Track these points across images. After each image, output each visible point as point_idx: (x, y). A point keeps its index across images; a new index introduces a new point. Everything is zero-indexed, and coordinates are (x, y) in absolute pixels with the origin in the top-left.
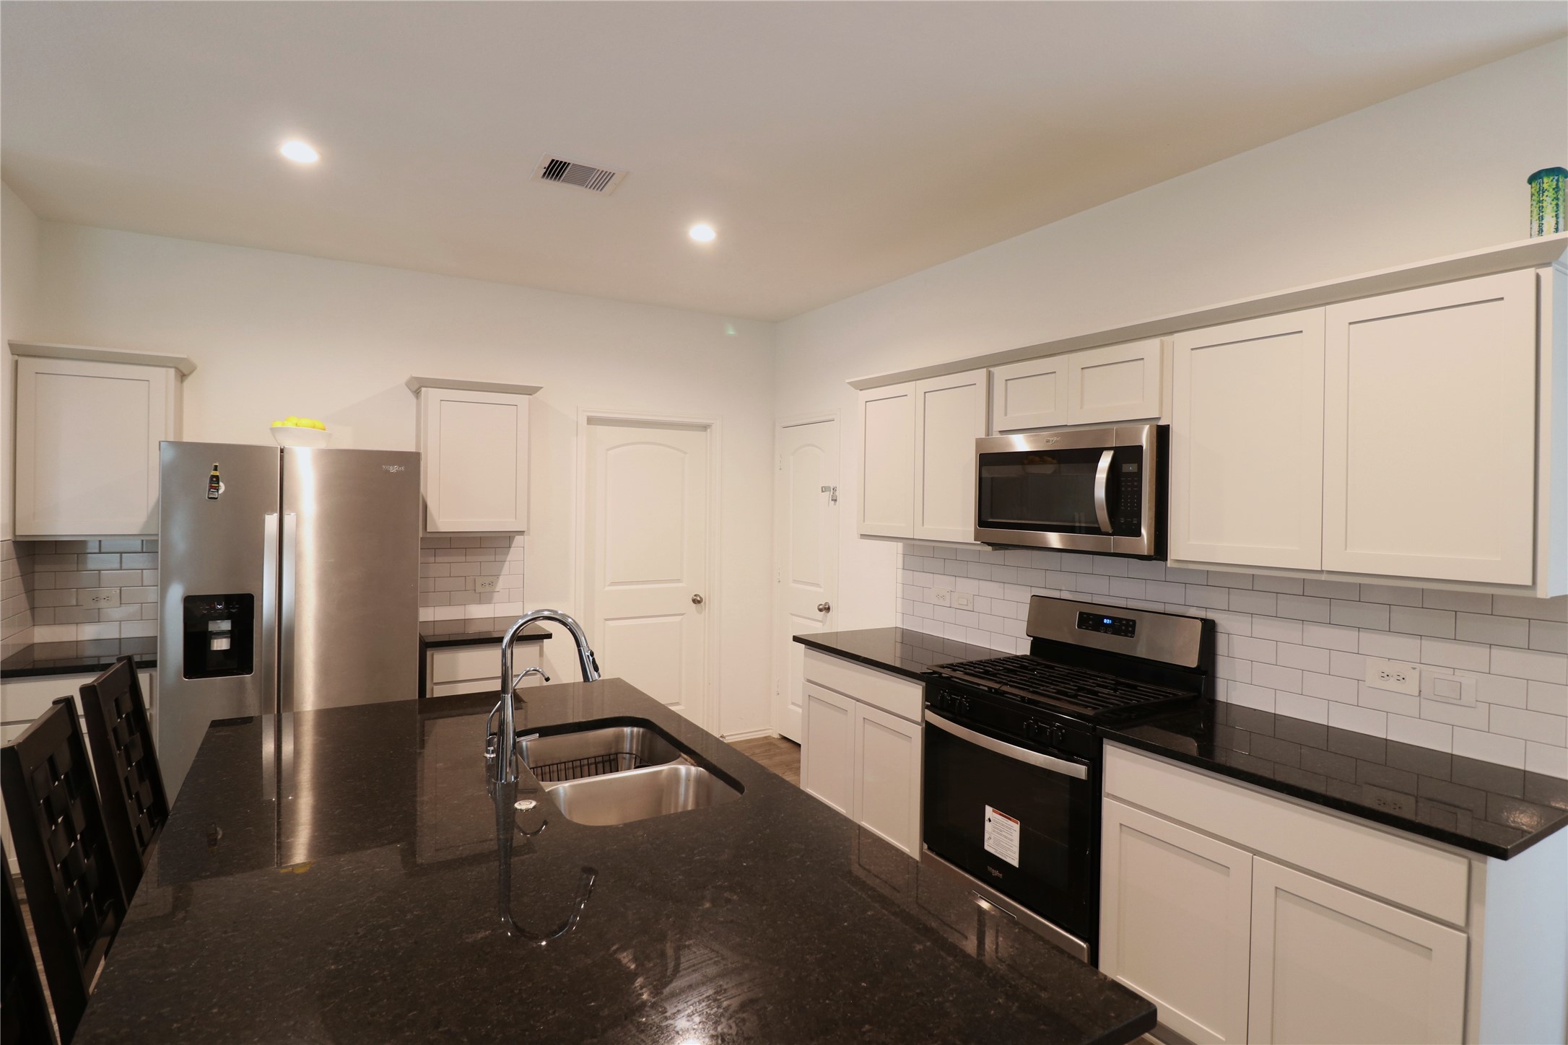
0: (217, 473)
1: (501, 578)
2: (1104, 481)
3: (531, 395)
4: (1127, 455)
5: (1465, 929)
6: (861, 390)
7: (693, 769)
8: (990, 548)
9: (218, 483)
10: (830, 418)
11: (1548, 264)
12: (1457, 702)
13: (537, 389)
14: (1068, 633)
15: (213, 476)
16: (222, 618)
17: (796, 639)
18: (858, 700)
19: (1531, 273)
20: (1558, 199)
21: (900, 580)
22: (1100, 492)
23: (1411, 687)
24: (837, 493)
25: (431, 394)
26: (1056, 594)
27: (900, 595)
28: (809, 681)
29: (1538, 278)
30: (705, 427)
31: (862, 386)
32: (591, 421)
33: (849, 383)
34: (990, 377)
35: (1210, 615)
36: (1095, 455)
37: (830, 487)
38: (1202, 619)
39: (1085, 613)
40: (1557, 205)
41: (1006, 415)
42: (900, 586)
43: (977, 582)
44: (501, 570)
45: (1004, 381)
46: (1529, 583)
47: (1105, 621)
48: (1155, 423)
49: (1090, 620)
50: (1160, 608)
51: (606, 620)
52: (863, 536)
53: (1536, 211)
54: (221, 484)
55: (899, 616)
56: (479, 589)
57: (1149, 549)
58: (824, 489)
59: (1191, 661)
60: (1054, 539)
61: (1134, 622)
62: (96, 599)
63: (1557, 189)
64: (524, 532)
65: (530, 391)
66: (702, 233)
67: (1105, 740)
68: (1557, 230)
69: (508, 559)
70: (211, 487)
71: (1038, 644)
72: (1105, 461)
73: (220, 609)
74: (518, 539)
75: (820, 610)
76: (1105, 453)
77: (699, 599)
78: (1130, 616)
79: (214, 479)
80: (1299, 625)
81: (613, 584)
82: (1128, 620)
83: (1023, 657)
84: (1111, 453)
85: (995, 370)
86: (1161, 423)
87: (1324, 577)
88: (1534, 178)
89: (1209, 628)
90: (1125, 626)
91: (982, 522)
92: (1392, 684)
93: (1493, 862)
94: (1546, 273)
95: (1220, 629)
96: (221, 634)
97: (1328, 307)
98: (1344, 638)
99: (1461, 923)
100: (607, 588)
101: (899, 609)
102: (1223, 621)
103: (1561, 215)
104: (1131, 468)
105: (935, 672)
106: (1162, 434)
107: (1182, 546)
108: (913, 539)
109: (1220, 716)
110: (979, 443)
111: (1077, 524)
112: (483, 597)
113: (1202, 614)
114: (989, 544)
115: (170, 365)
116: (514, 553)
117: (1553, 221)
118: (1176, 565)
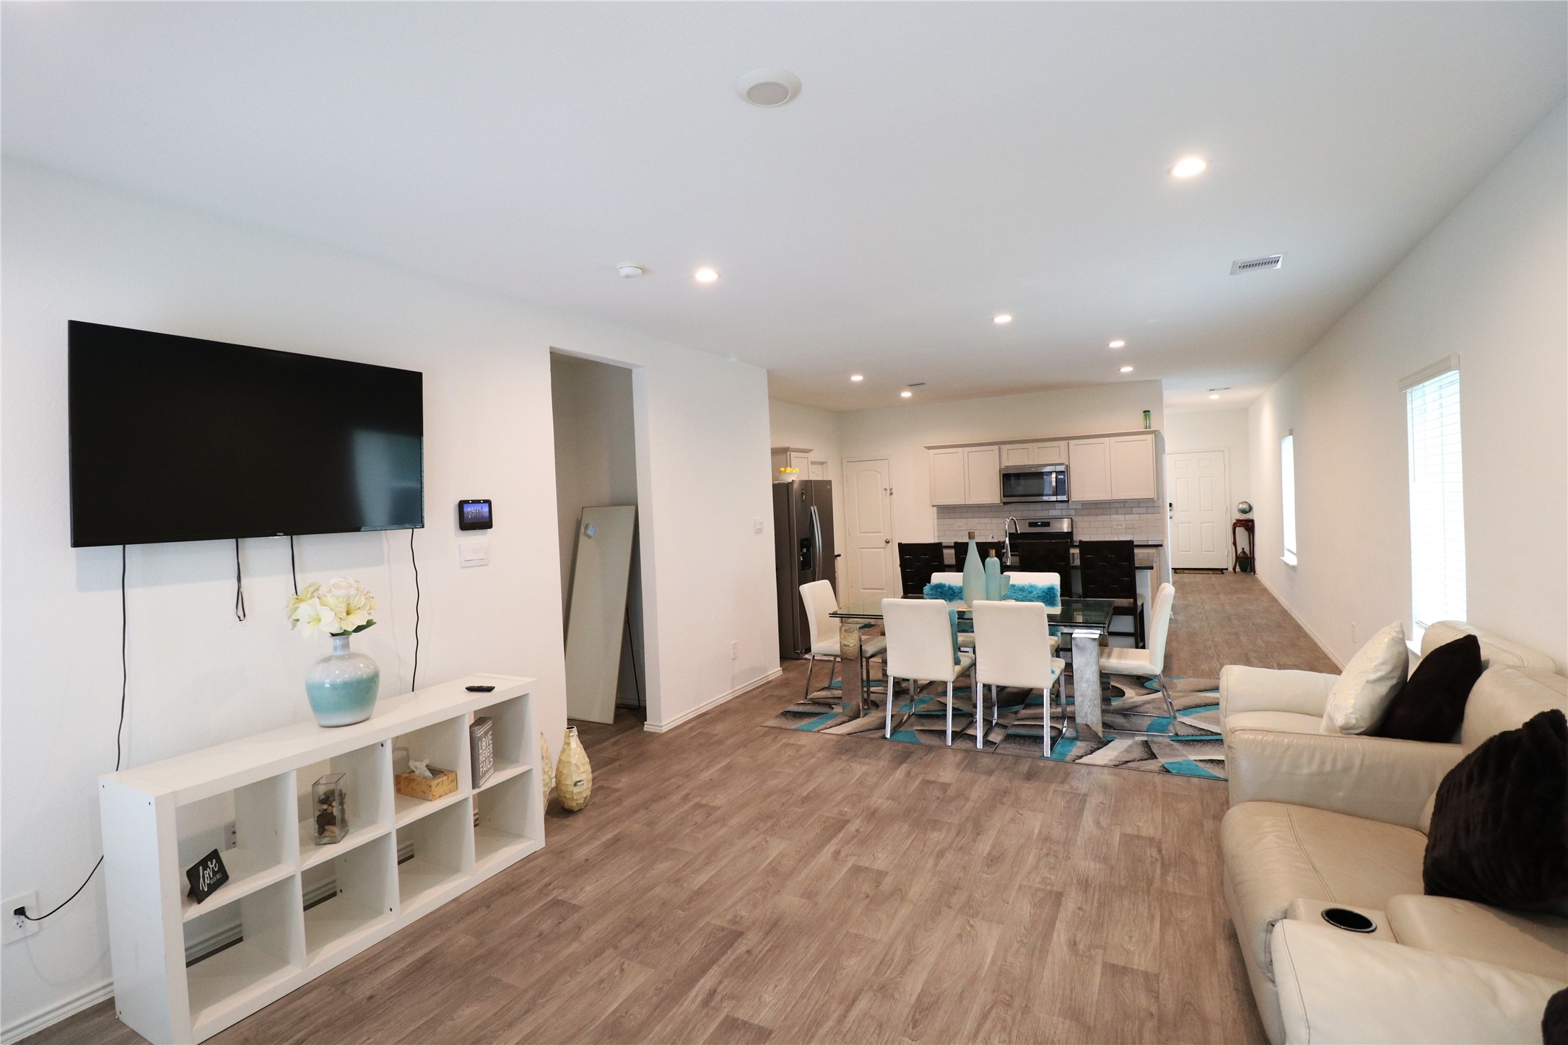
2: (1055, 480)
8: (1002, 505)
10: (885, 458)
14: (1025, 530)
21: (936, 523)
24: (893, 491)
31: (931, 448)
33: (925, 446)
34: (999, 448)
37: (887, 489)
38: (1070, 518)
39: (1033, 522)
41: (1008, 461)
42: (936, 526)
43: (978, 519)
45: (1007, 450)
47: (1038, 524)
48: (1065, 464)
49: (1034, 524)
52: (934, 506)
53: (1145, 420)
58: (884, 490)
72: (1054, 475)
75: (886, 543)
76: (1053, 473)
78: (1047, 521)
80: (1095, 516)
84: (1055, 473)
85: (1003, 446)
88: (1143, 412)
89: (1072, 520)
90: (1044, 524)
91: (1003, 496)
95: (1074, 520)
97: (1110, 438)
101: (936, 534)
102: (1074, 518)
104: (1061, 477)
106: (1067, 468)
107: (1074, 498)
114: (1005, 503)
118: (1072, 503)
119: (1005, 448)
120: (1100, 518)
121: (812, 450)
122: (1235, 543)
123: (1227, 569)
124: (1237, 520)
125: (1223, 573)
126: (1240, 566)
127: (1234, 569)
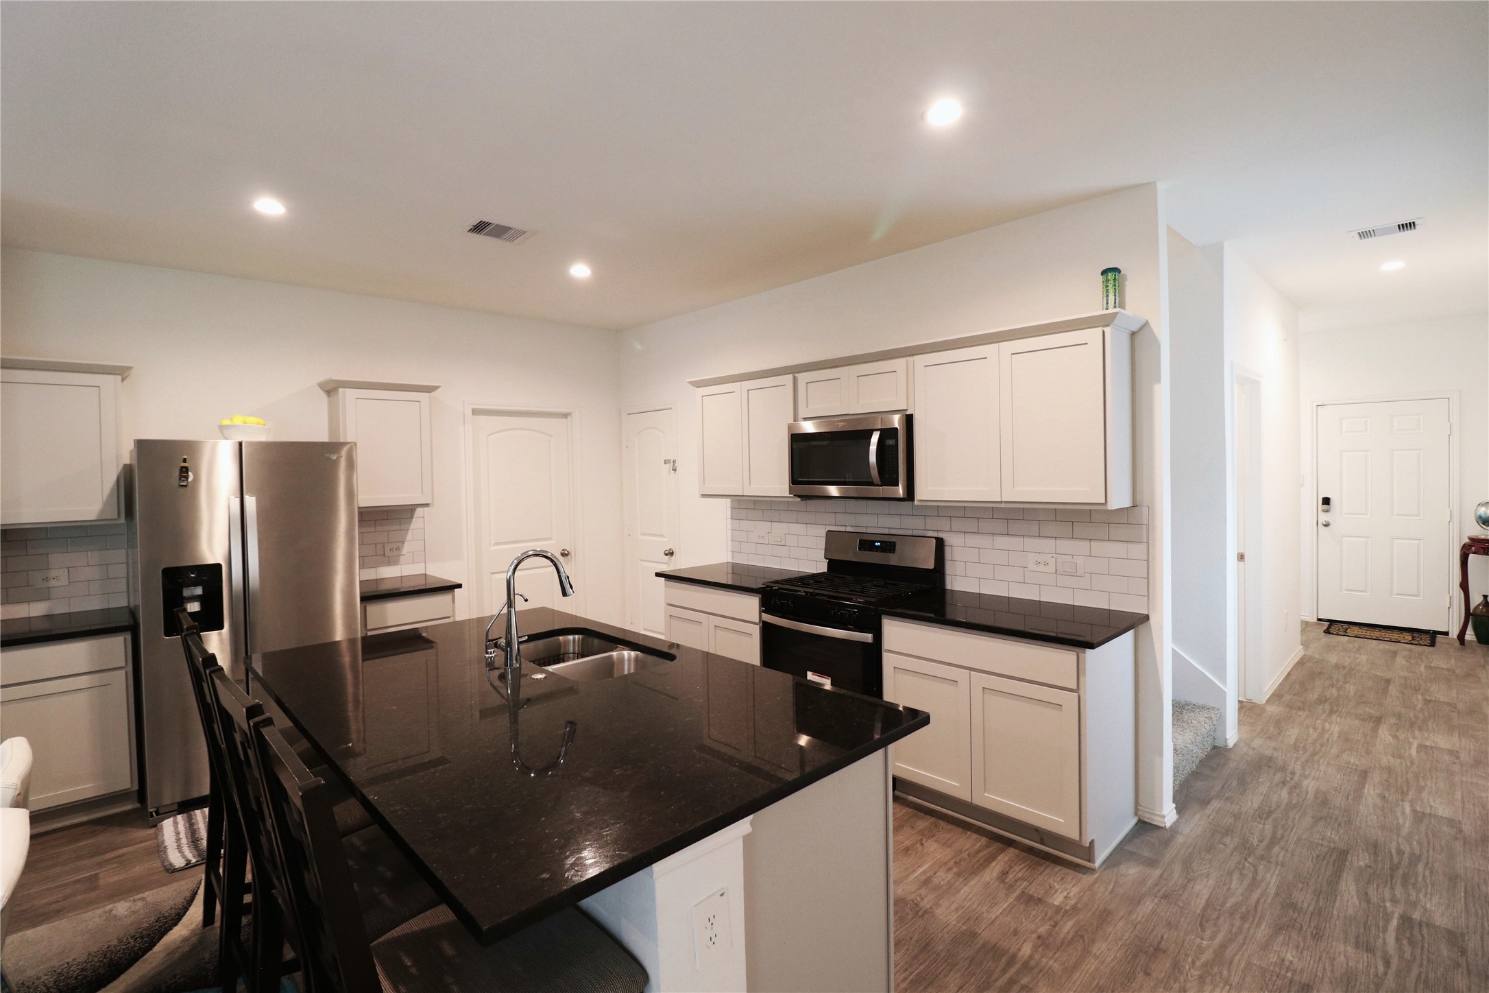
0: (186, 465)
1: (406, 543)
2: (875, 451)
3: (430, 392)
4: (888, 434)
5: (1076, 691)
6: (698, 387)
7: (633, 653)
8: (799, 499)
9: (187, 473)
10: (669, 407)
11: (1108, 325)
12: (1075, 574)
13: (436, 388)
14: (853, 555)
15: (182, 467)
16: (196, 584)
17: (658, 575)
18: (710, 614)
19: (1100, 330)
20: (1115, 285)
21: (729, 527)
22: (873, 458)
23: (1051, 569)
24: (676, 464)
25: (349, 395)
26: (843, 529)
27: (730, 538)
28: (669, 605)
29: (1104, 332)
30: (566, 415)
31: (698, 384)
32: (475, 412)
33: (689, 382)
34: (795, 380)
35: (940, 535)
36: (869, 434)
37: (670, 460)
38: (936, 538)
39: (864, 540)
40: (1115, 289)
41: (807, 407)
42: (729, 532)
43: (787, 524)
44: (406, 536)
45: (805, 384)
46: (1104, 502)
47: (876, 544)
48: (904, 413)
49: (867, 544)
50: (909, 533)
51: (493, 573)
52: (704, 496)
53: (1105, 292)
54: (190, 473)
55: (730, 553)
56: (388, 553)
57: (903, 495)
58: (666, 462)
59: (930, 565)
60: (833, 490)
61: (895, 543)
62: (46, 579)
63: (1115, 280)
64: (429, 504)
65: (429, 389)
66: (580, 271)
67: (883, 616)
68: (1115, 307)
69: (411, 528)
70: (181, 476)
71: (832, 564)
72: (875, 438)
73: (192, 577)
74: (419, 511)
75: (666, 555)
76: (874, 433)
77: (566, 552)
78: (893, 539)
79: (184, 470)
80: (990, 537)
81: (497, 544)
82: (891, 542)
83: (823, 573)
84: (879, 432)
85: (799, 376)
86: (908, 413)
87: (1003, 505)
88: (1104, 272)
89: (940, 543)
90: (889, 546)
91: (794, 481)
92: (1042, 568)
93: (1089, 651)
94: (1107, 330)
95: (946, 543)
96: (193, 598)
97: (1000, 343)
98: (1016, 542)
99: (1075, 688)
100: (492, 548)
101: (730, 549)
102: (949, 539)
103: (1117, 295)
104: (891, 442)
105: (768, 587)
106: (909, 420)
107: (923, 492)
108: (743, 496)
109: (948, 597)
110: (790, 427)
111: (848, 480)
112: (392, 561)
113: (935, 534)
114: (799, 496)
115: (118, 373)
116: (416, 523)
117: (1113, 297)
118: (920, 504)
119: (803, 377)
120: (1002, 542)
121: (439, 387)
122: (1464, 585)
123: (1447, 633)
124: (1470, 539)
125: (1433, 644)
126: (1475, 629)
127: (1461, 636)
